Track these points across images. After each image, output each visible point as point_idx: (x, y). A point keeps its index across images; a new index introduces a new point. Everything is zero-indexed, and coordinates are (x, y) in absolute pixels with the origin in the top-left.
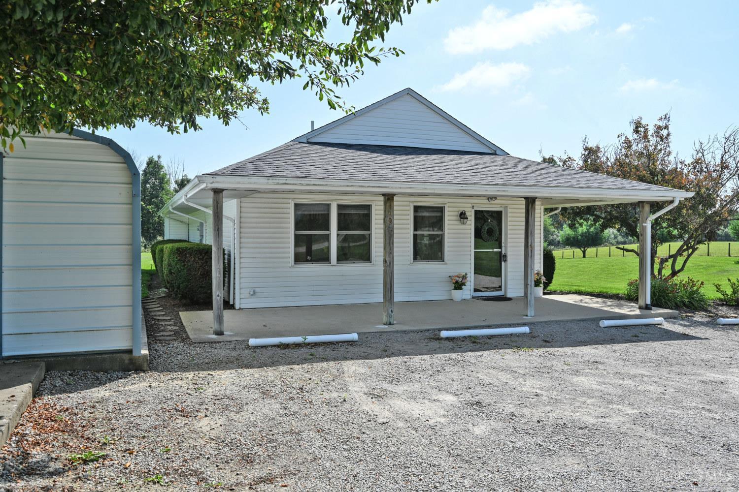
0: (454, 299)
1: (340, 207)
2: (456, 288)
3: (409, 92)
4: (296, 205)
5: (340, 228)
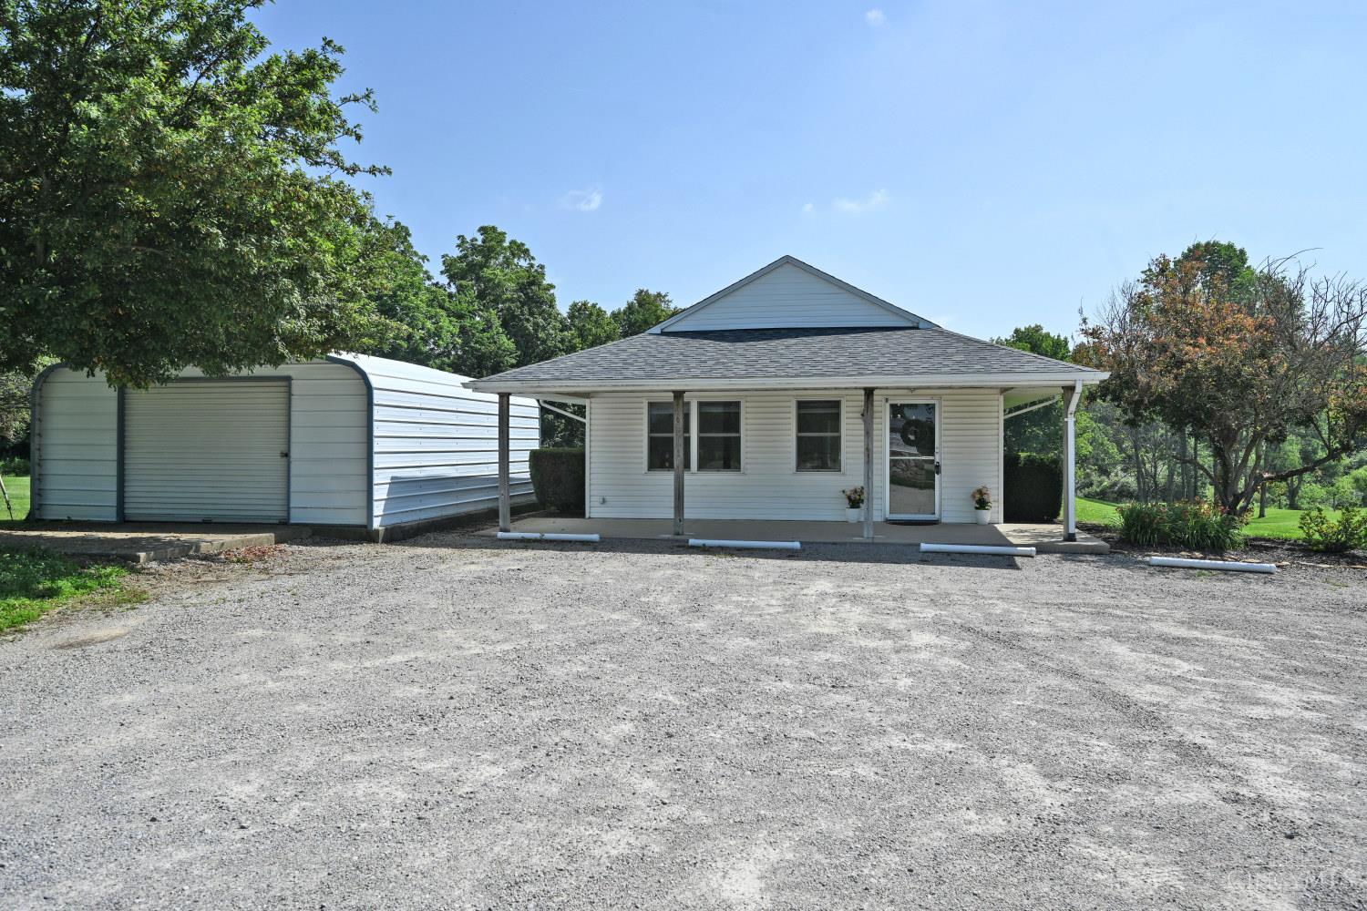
0: (850, 521)
1: (701, 404)
2: (852, 507)
3: (787, 261)
4: (651, 405)
5: (701, 429)
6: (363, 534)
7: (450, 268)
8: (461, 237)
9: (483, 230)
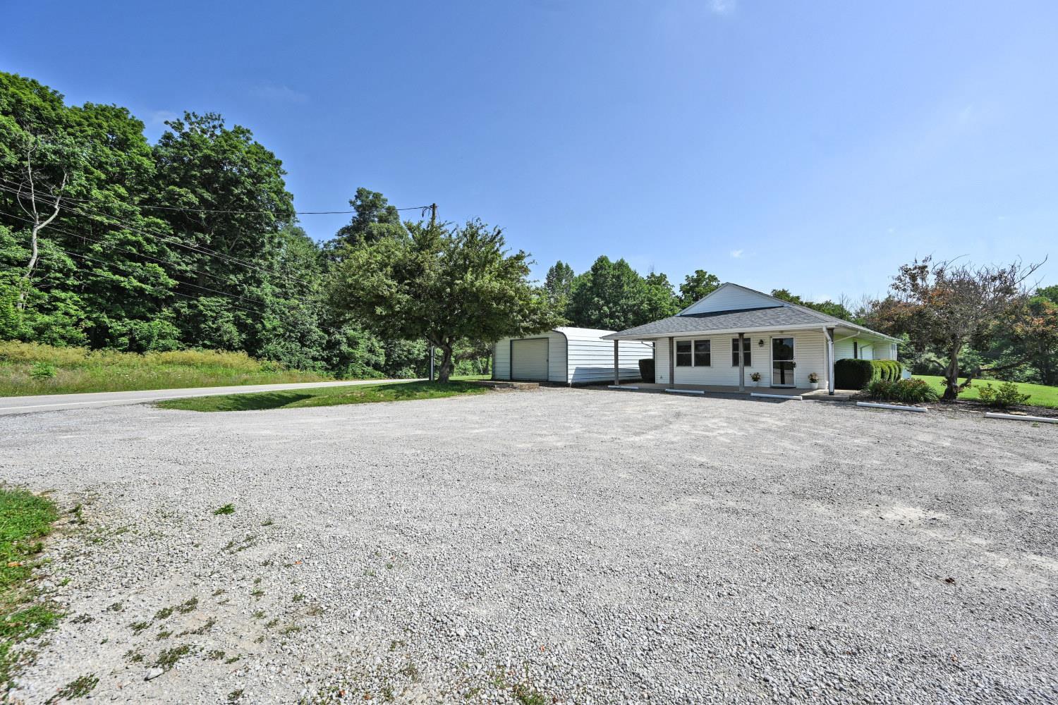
2: (754, 381)
4: (678, 342)
6: (564, 384)
7: (682, 288)
8: (687, 276)
9: (697, 272)
